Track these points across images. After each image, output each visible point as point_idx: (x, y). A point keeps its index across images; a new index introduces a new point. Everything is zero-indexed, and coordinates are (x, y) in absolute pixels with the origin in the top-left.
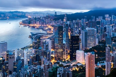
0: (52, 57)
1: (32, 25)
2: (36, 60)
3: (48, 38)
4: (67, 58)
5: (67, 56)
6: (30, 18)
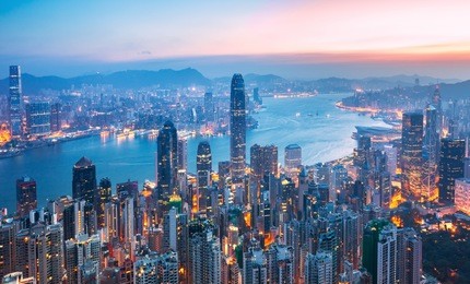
0: (396, 188)
1: (361, 110)
2: (356, 194)
3: (390, 143)
4: (431, 195)
5: (432, 189)
6: (359, 94)
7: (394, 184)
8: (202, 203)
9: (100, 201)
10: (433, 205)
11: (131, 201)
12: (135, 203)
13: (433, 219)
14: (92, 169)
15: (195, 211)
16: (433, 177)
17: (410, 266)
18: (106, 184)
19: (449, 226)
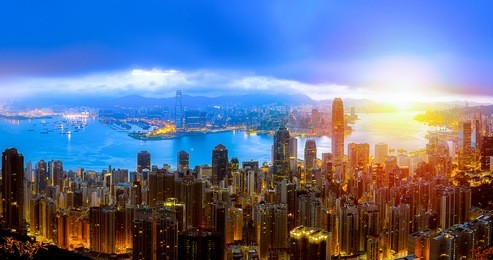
0: (455, 165)
4: (477, 167)
5: (477, 163)
7: (453, 163)
8: (308, 177)
9: (230, 170)
10: (478, 172)
11: (253, 173)
12: (256, 175)
13: (477, 179)
14: (226, 152)
15: (302, 182)
16: (477, 157)
17: (464, 206)
18: (235, 161)
19: (487, 181)
